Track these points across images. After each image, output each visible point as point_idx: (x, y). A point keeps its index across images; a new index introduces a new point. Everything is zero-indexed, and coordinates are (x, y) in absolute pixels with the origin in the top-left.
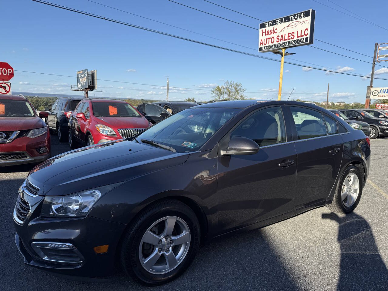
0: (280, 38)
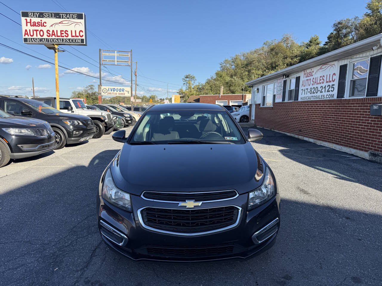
0: (51, 33)
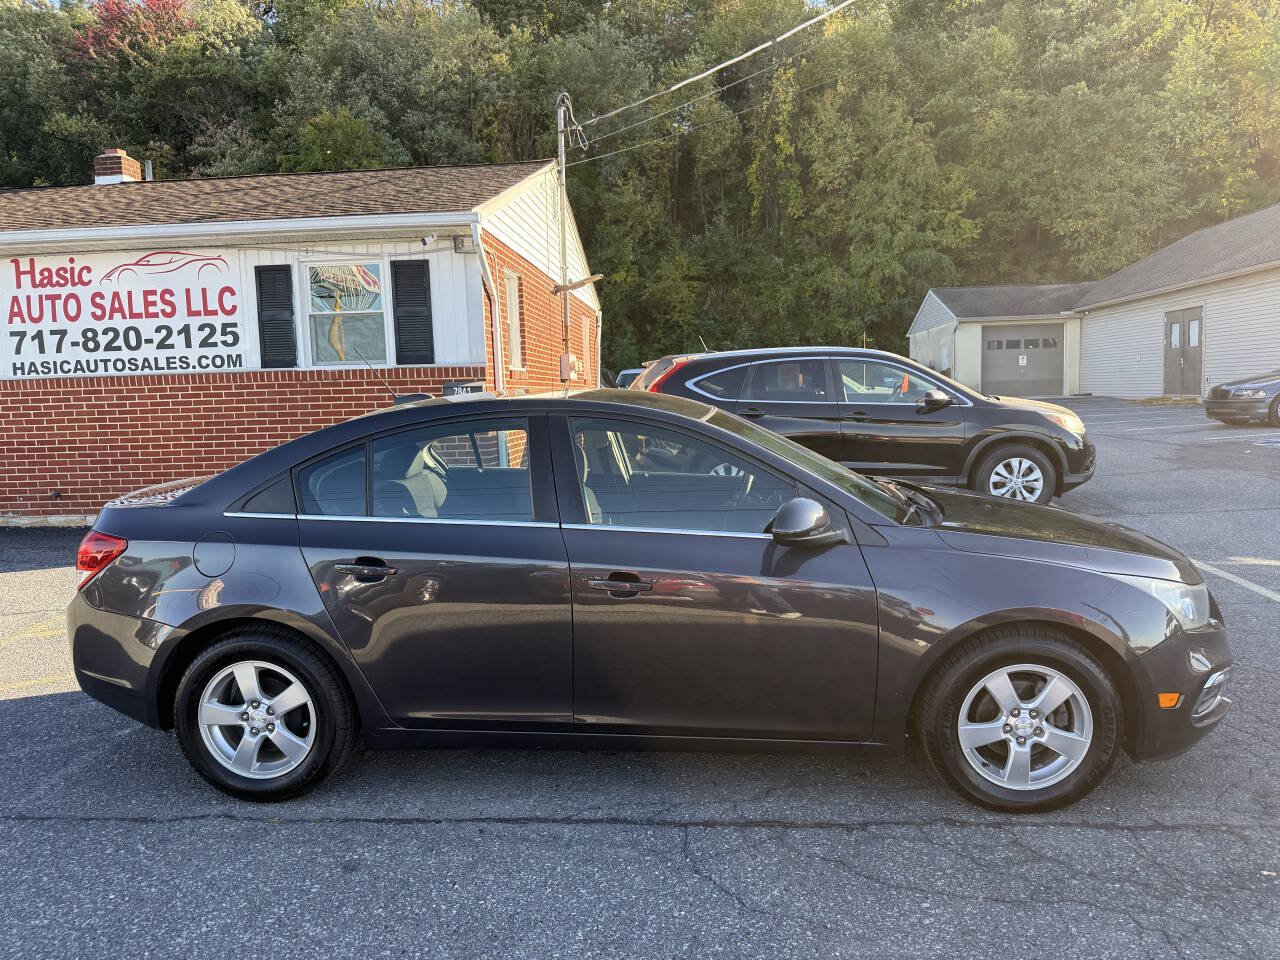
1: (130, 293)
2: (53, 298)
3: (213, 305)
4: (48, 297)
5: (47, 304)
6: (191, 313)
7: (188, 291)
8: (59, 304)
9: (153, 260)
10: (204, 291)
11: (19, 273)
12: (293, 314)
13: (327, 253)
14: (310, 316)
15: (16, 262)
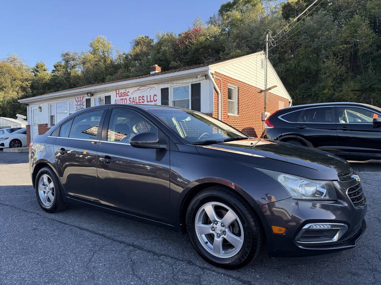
1: (136, 97)
2: (122, 99)
3: (152, 100)
4: (121, 99)
5: (121, 101)
6: (148, 102)
7: (147, 96)
8: (123, 100)
9: (141, 89)
10: (150, 95)
11: (117, 94)
12: (168, 101)
13: (177, 83)
14: (173, 101)
15: (116, 91)
